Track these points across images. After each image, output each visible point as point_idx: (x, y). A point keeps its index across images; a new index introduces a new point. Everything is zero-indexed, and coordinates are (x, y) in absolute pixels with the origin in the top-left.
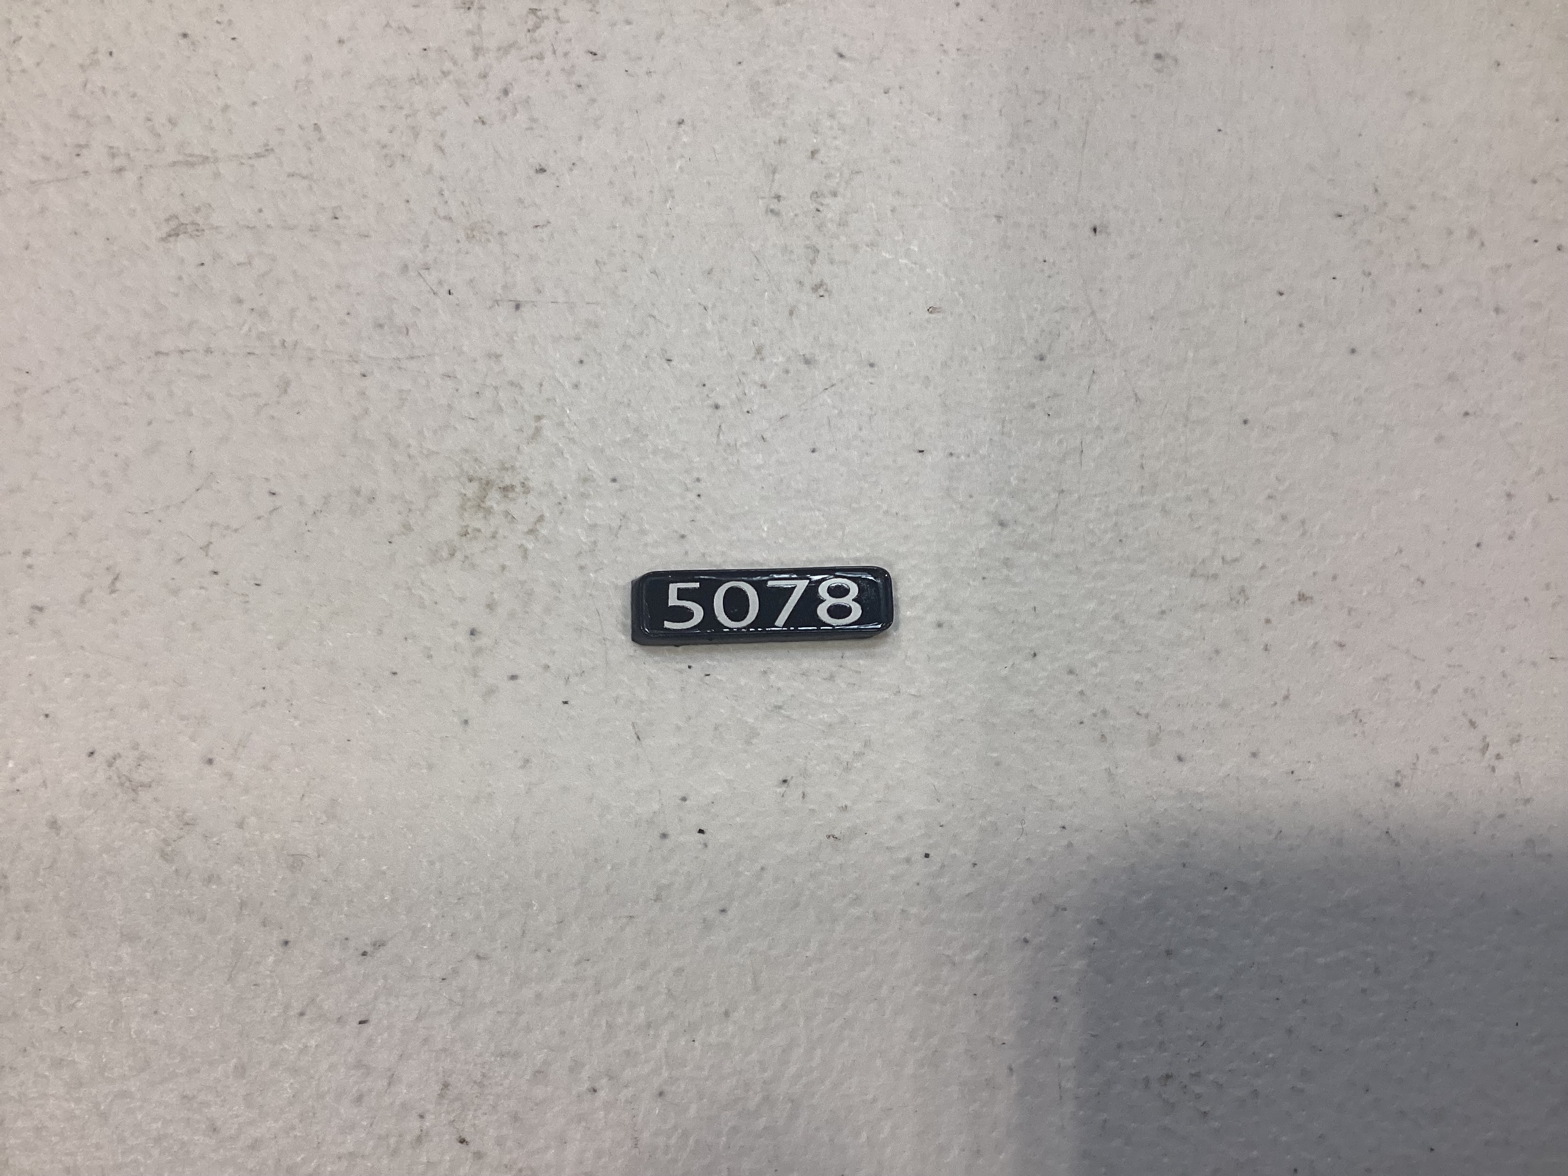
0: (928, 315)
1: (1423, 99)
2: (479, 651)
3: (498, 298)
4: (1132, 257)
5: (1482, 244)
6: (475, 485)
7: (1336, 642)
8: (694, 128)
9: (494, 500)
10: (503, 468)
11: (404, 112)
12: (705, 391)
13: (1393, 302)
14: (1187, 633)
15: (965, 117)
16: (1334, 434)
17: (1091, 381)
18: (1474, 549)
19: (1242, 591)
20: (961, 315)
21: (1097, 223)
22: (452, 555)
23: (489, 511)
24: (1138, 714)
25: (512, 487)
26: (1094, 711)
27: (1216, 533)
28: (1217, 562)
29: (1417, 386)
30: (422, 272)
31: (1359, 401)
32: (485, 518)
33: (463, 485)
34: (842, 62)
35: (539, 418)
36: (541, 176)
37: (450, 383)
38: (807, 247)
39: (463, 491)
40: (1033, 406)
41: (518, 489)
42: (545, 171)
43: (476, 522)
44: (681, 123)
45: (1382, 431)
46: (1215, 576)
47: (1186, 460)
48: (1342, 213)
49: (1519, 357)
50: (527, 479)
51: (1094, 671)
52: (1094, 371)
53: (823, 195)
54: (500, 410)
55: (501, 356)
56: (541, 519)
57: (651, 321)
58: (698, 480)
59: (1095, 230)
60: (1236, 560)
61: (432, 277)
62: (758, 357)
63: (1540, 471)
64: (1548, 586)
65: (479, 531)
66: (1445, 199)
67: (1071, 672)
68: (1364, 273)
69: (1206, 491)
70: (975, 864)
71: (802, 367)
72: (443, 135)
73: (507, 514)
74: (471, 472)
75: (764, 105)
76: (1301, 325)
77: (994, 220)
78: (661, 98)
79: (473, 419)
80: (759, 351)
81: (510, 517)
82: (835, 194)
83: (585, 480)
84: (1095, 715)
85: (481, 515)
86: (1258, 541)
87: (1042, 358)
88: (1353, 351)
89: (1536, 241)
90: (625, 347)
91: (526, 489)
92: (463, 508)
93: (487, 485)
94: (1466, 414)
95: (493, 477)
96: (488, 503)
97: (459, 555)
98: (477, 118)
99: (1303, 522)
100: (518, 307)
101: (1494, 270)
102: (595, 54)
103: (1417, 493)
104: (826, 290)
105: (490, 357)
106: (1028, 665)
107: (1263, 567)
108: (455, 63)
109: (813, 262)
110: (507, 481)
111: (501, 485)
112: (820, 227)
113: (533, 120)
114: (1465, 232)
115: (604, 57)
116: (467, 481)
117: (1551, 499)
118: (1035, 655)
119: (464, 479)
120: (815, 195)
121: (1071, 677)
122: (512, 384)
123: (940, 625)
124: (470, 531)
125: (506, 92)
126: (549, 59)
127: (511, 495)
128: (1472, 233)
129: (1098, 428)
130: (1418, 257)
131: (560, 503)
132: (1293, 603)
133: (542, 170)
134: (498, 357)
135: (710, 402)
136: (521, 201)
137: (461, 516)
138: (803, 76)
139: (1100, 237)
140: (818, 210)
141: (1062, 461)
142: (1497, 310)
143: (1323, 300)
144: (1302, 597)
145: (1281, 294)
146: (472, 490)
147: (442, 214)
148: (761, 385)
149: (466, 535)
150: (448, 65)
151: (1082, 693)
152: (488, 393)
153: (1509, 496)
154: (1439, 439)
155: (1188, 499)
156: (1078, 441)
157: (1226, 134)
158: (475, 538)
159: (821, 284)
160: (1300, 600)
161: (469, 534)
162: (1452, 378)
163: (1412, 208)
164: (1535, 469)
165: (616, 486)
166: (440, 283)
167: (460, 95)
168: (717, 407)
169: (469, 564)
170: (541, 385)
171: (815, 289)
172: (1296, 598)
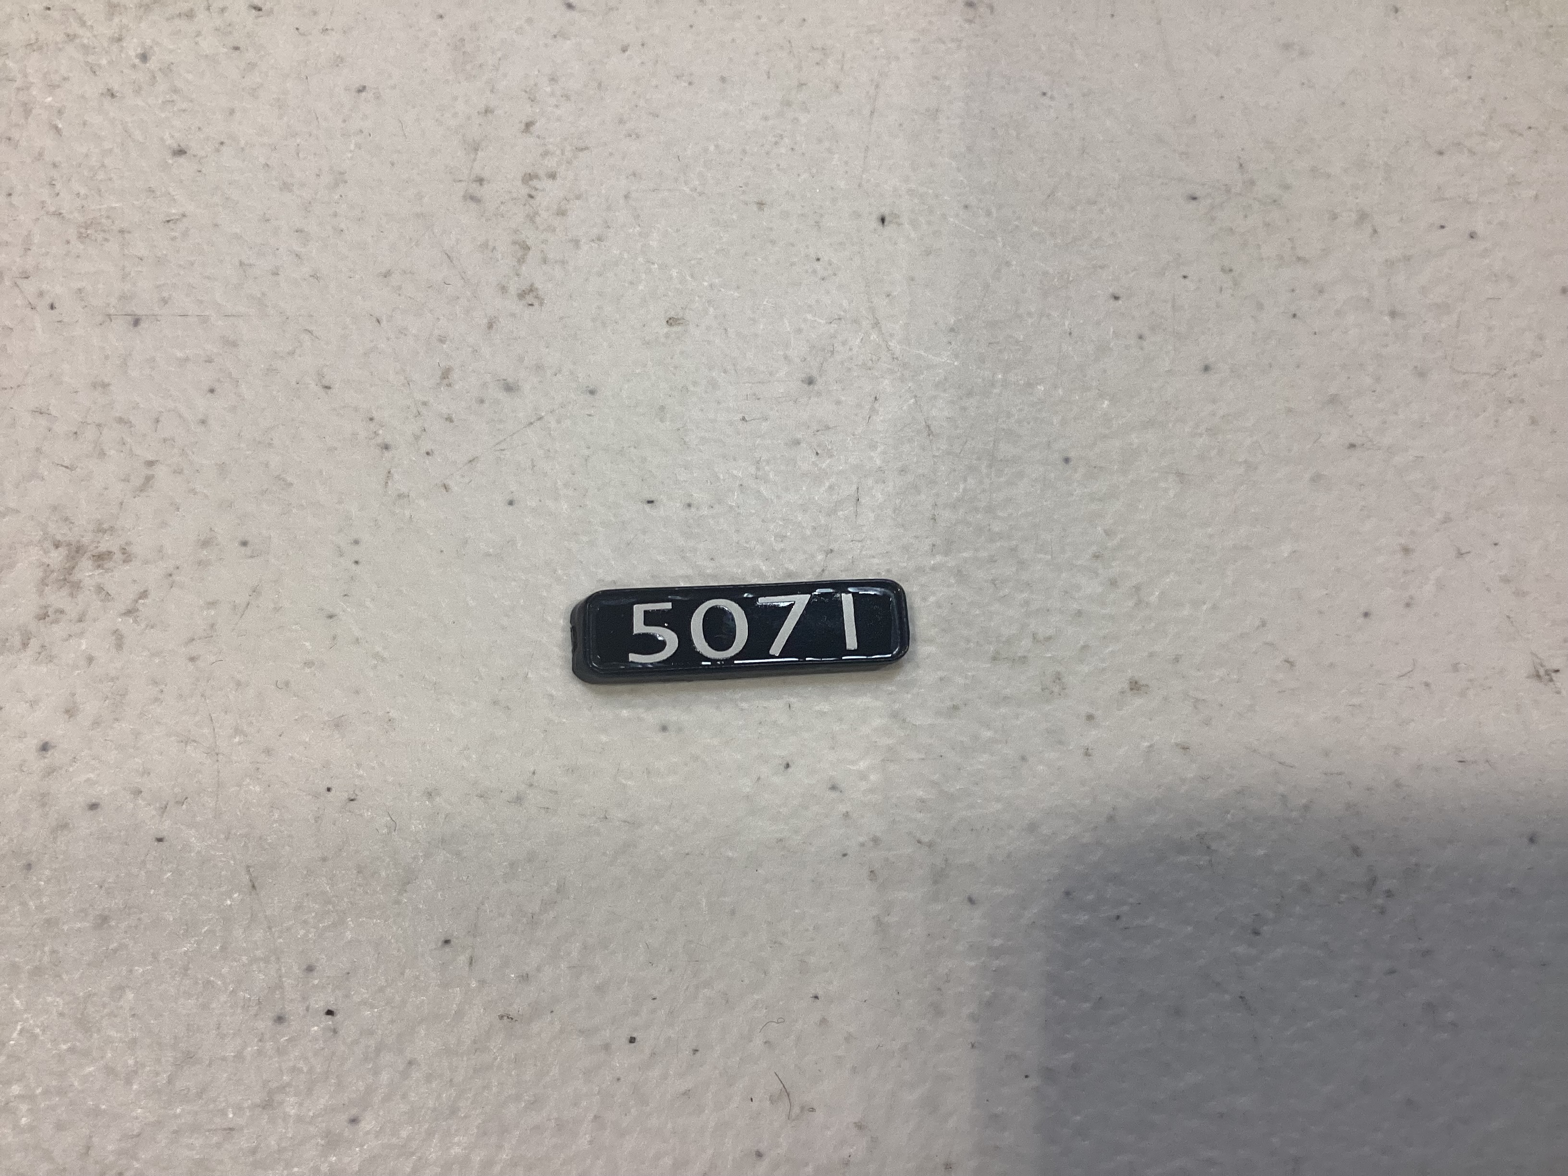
0: (666, 329)
1: (1303, 53)
2: (50, 771)
3: (112, 311)
4: (928, 253)
5: (1375, 231)
6: (63, 551)
7: (1177, 745)
8: (378, 97)
9: (86, 572)
10: (100, 530)
11: (16, 85)
12: (372, 426)
13: (1260, 306)
14: (988, 734)
15: (723, 79)
16: (1180, 475)
17: (873, 410)
18: (1361, 620)
19: (1058, 677)
20: (708, 328)
21: (885, 211)
22: (25, 645)
23: (76, 586)
24: (919, 842)
25: (110, 553)
26: (861, 839)
27: (1027, 603)
28: (1026, 642)
29: (1289, 410)
30: (19, 282)
31: (1212, 432)
32: (72, 595)
33: (46, 552)
34: (570, 14)
35: (150, 464)
36: (182, 160)
37: (43, 421)
38: (514, 243)
39: (46, 560)
40: (797, 442)
41: (118, 556)
42: (185, 153)
43: (57, 598)
44: (362, 90)
45: (1241, 470)
46: (1024, 660)
47: (990, 510)
48: (1198, 194)
49: (1421, 374)
50: (128, 543)
51: (863, 785)
52: (876, 398)
53: (537, 177)
54: (102, 454)
55: (109, 385)
56: (144, 594)
57: (306, 337)
58: (356, 542)
59: (883, 220)
60: (1049, 638)
61: (30, 287)
62: (446, 381)
63: (1447, 519)
64: (1455, 668)
65: (62, 612)
66: (1329, 176)
67: (834, 788)
68: (1223, 270)
69: (1014, 550)
70: (697, 1051)
71: (502, 395)
72: (60, 112)
73: (100, 589)
74: (59, 537)
75: (468, 67)
76: (1141, 337)
77: (755, 208)
78: (339, 61)
79: (67, 467)
80: (446, 374)
81: (104, 593)
82: (552, 176)
83: (206, 543)
84: (862, 845)
85: (65, 591)
86: (1079, 613)
87: (810, 381)
88: (1207, 369)
89: (1442, 227)
90: (271, 371)
91: (127, 557)
92: (43, 582)
93: (77, 551)
94: (1352, 446)
95: (85, 540)
96: (77, 576)
97: (34, 644)
98: (106, 91)
99: (1137, 588)
100: (136, 322)
101: (1390, 264)
102: (260, 9)
103: (1286, 549)
104: (537, 297)
105: (95, 387)
106: (777, 780)
107: (1085, 647)
108: (83, 24)
109: (521, 261)
110: (103, 547)
111: (95, 552)
112: (531, 218)
113: (175, 91)
114: (1354, 216)
115: (271, 12)
116: (52, 548)
117: (1460, 554)
118: (788, 766)
119: (47, 544)
120: (529, 178)
121: (834, 795)
122: (120, 420)
123: (664, 729)
124: (50, 611)
125: (144, 57)
126: (201, 15)
127: (108, 565)
128: (1363, 217)
129: (880, 469)
130: (1293, 248)
131: (171, 575)
132: (1123, 692)
133: (180, 152)
134: (105, 386)
135: (379, 440)
136: (151, 190)
137: (41, 593)
138: (519, 31)
139: (889, 230)
140: (531, 197)
141: (832, 512)
142: (1393, 314)
143: (1169, 305)
144: (1135, 686)
145: (1116, 298)
146: (56, 557)
147: (52, 209)
148: (447, 419)
149: (45, 618)
150: (74, 27)
151: (846, 815)
152: (90, 433)
153: (1406, 550)
154: (1316, 479)
155: (992, 560)
156: (854, 487)
157: (1052, 98)
158: (56, 621)
159: (532, 289)
160: (1132, 689)
161: (49, 616)
162: (1333, 400)
163: (1287, 187)
164: (1439, 516)
165: (248, 551)
166: (41, 294)
167: (87, 63)
168: (386, 447)
169: (46, 655)
170: (157, 421)
171: (522, 295)
172: (1126, 686)
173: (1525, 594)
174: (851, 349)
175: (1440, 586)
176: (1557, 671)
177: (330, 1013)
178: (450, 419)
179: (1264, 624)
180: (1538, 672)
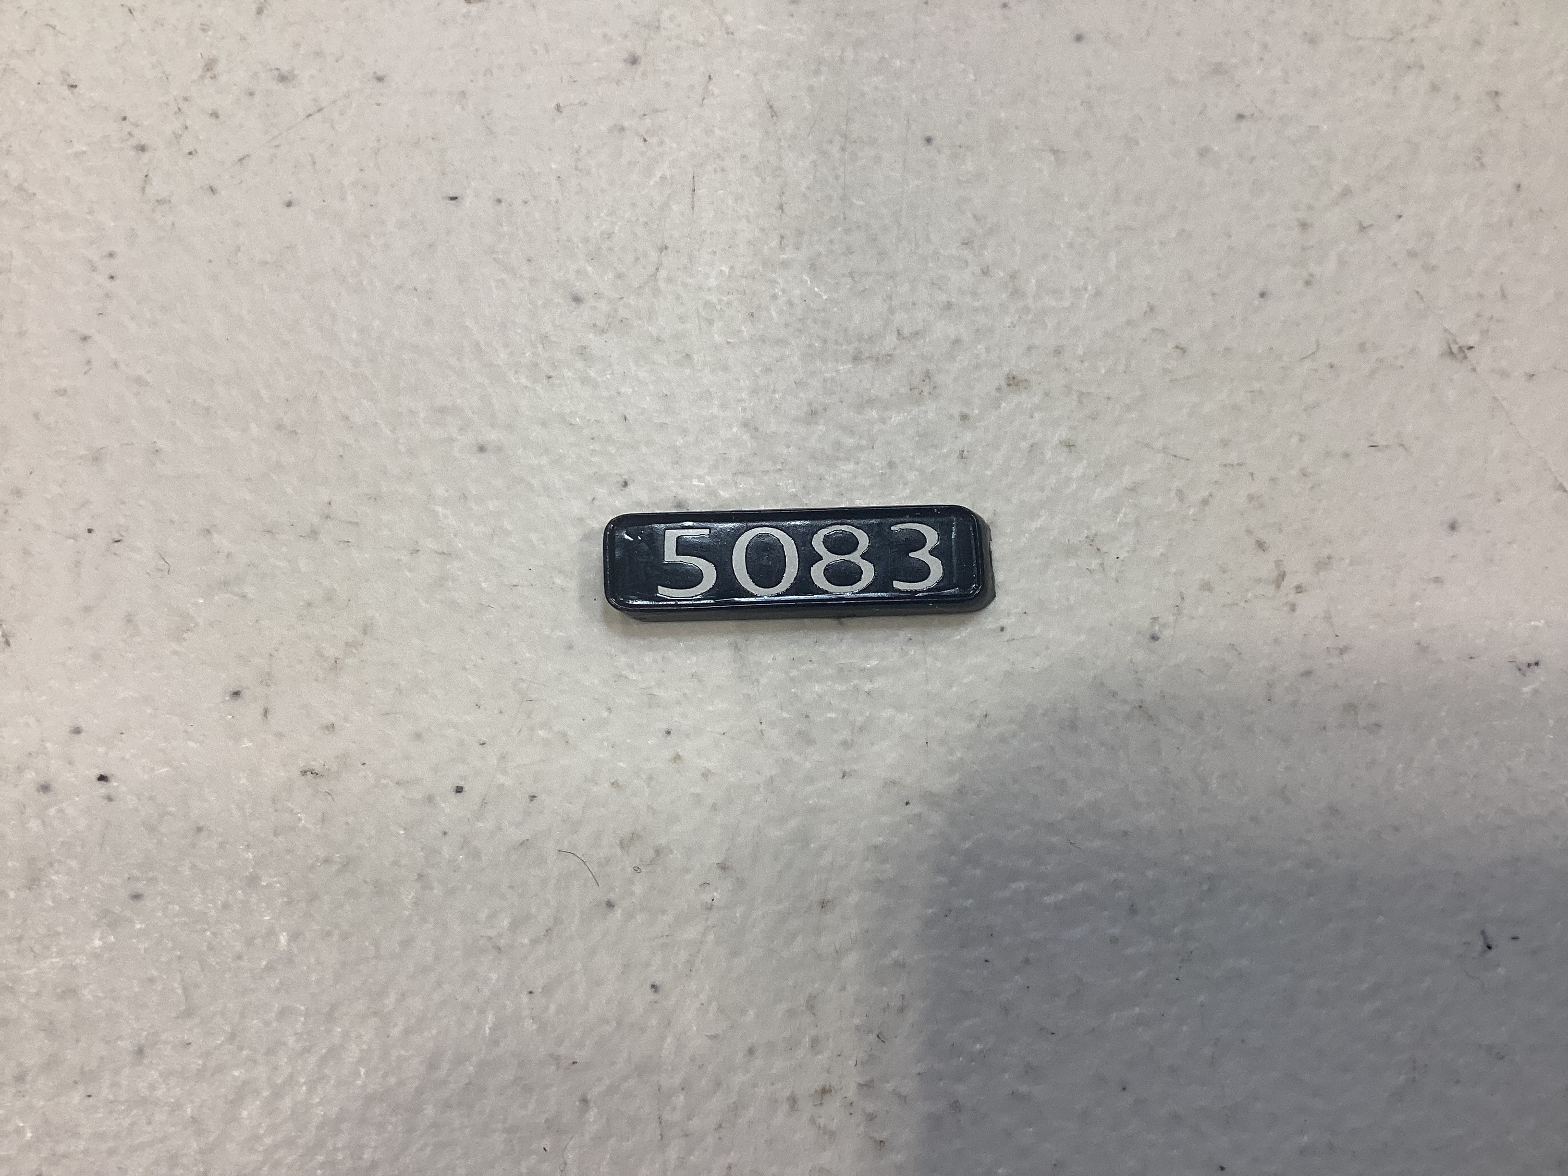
173: (1434, 268)
174: (679, 26)
175: (1342, 262)
176: (1471, 348)
177: (102, 778)
178: (215, 115)
179: (1152, 309)
180: (1450, 349)
